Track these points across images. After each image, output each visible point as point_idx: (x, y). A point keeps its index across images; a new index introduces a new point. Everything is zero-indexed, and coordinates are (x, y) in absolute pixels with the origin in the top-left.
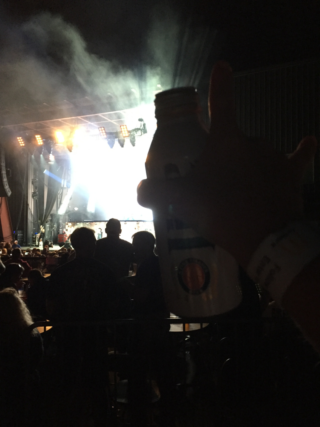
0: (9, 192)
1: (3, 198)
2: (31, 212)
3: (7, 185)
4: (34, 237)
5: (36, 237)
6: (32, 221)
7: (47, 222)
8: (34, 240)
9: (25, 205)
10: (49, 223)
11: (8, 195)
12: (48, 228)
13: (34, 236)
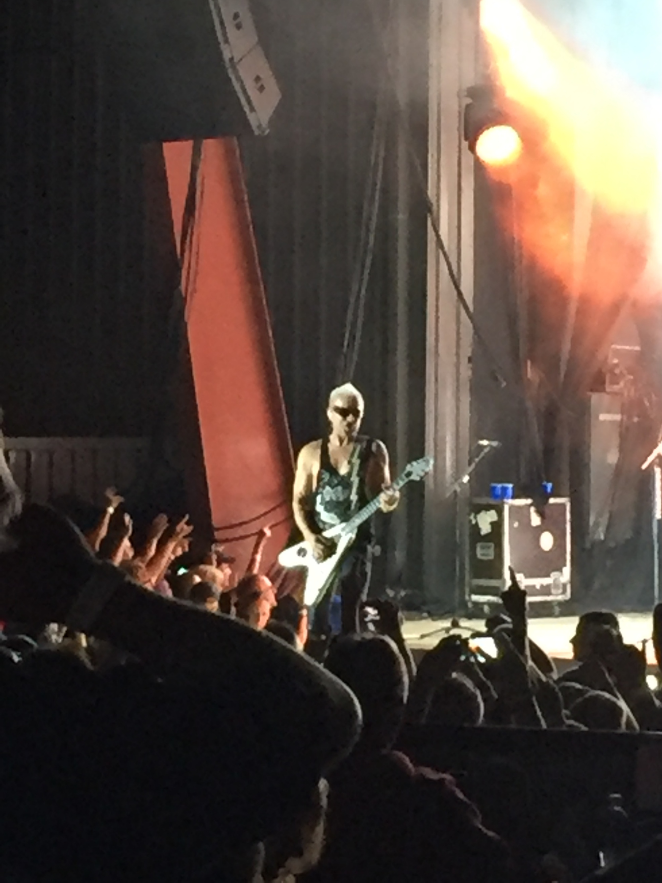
0: (262, 89)
1: (211, 147)
2: (456, 284)
3: (239, 27)
4: (485, 529)
5: (497, 526)
6: (466, 372)
7: (599, 383)
8: (484, 553)
9: (402, 217)
10: (616, 388)
11: (252, 118)
12: (615, 441)
13: (485, 521)
